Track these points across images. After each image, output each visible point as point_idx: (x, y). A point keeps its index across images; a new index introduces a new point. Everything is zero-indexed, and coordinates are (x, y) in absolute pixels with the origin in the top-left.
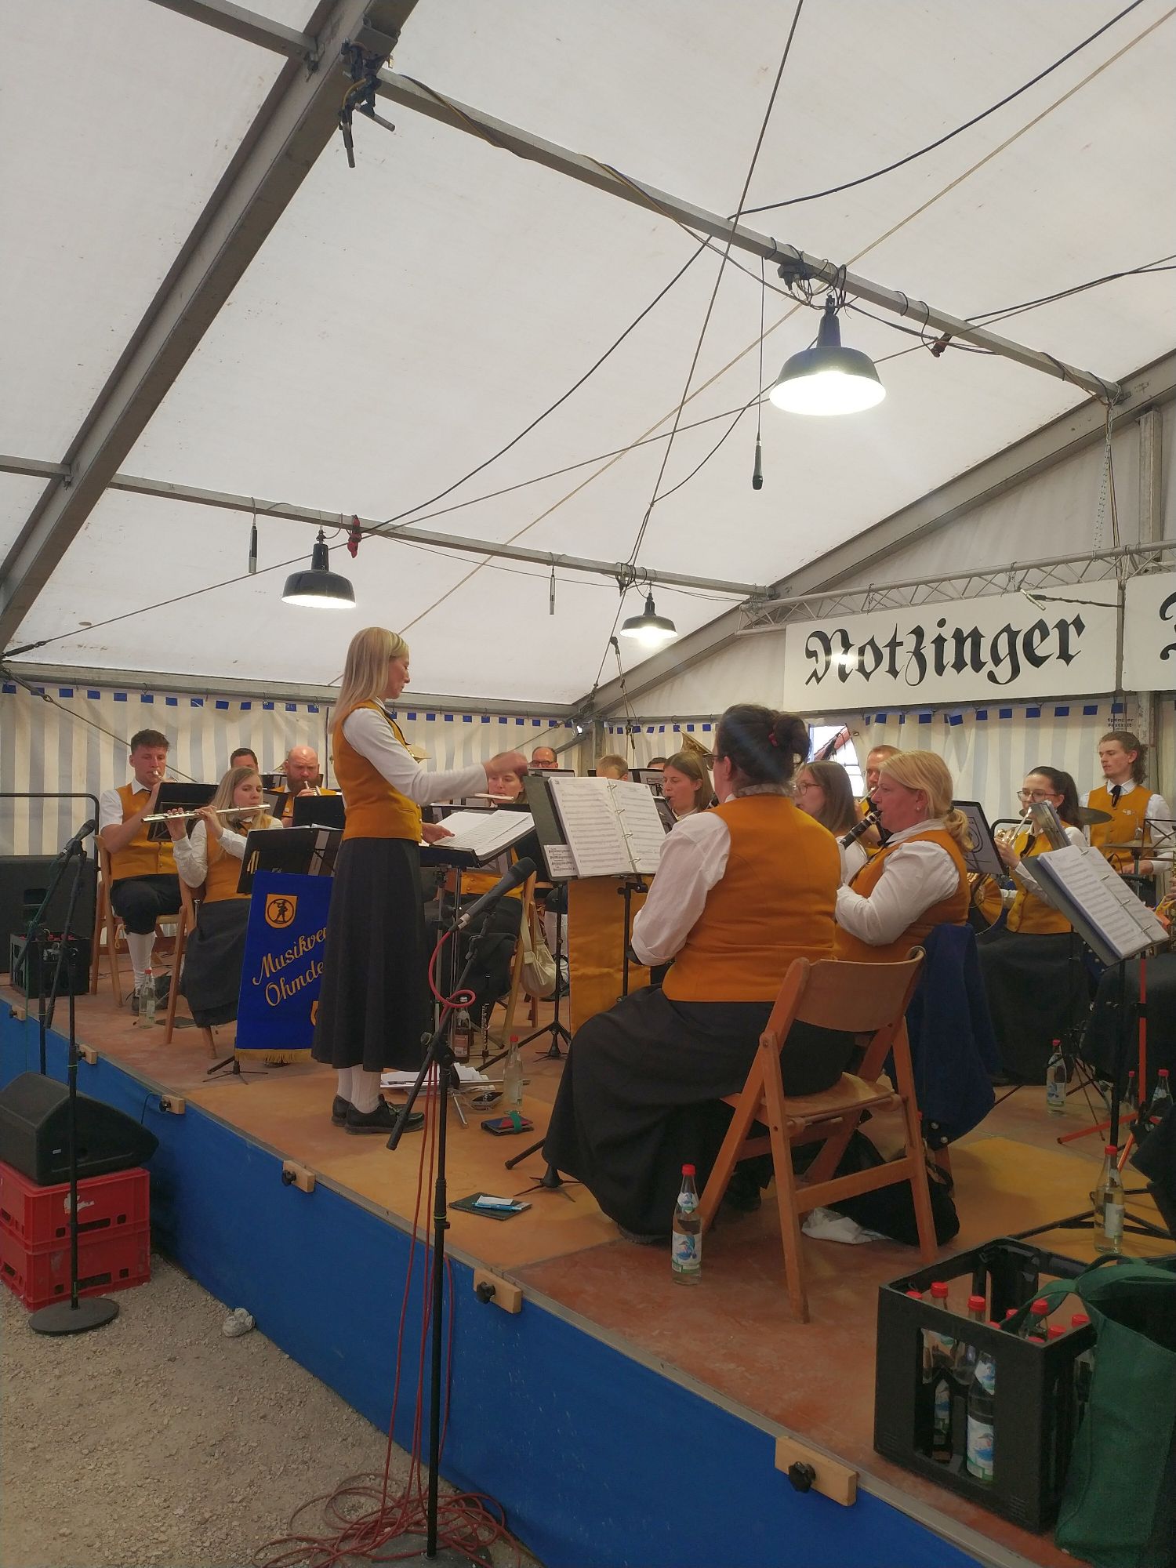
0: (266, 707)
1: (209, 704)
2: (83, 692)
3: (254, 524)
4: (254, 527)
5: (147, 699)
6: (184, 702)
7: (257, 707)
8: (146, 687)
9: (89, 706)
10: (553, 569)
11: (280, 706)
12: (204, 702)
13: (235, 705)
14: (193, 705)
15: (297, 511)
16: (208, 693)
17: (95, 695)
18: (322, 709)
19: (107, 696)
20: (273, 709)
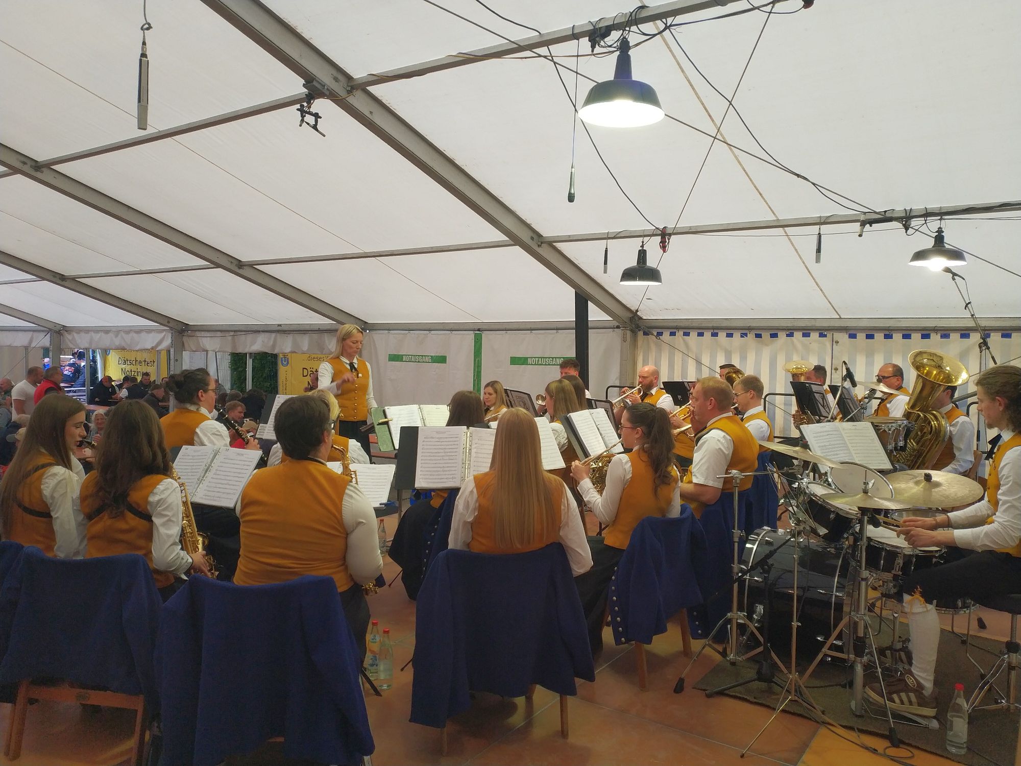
0: (788, 335)
1: (751, 336)
2: (681, 333)
3: (607, 246)
4: (607, 248)
5: (715, 335)
6: (737, 335)
7: (782, 335)
8: (713, 328)
9: (684, 340)
10: (820, 229)
11: (798, 335)
12: (748, 335)
13: (766, 335)
14: (742, 337)
15: (630, 233)
16: (750, 329)
17: (687, 334)
18: (829, 335)
19: (694, 334)
20: (793, 337)
